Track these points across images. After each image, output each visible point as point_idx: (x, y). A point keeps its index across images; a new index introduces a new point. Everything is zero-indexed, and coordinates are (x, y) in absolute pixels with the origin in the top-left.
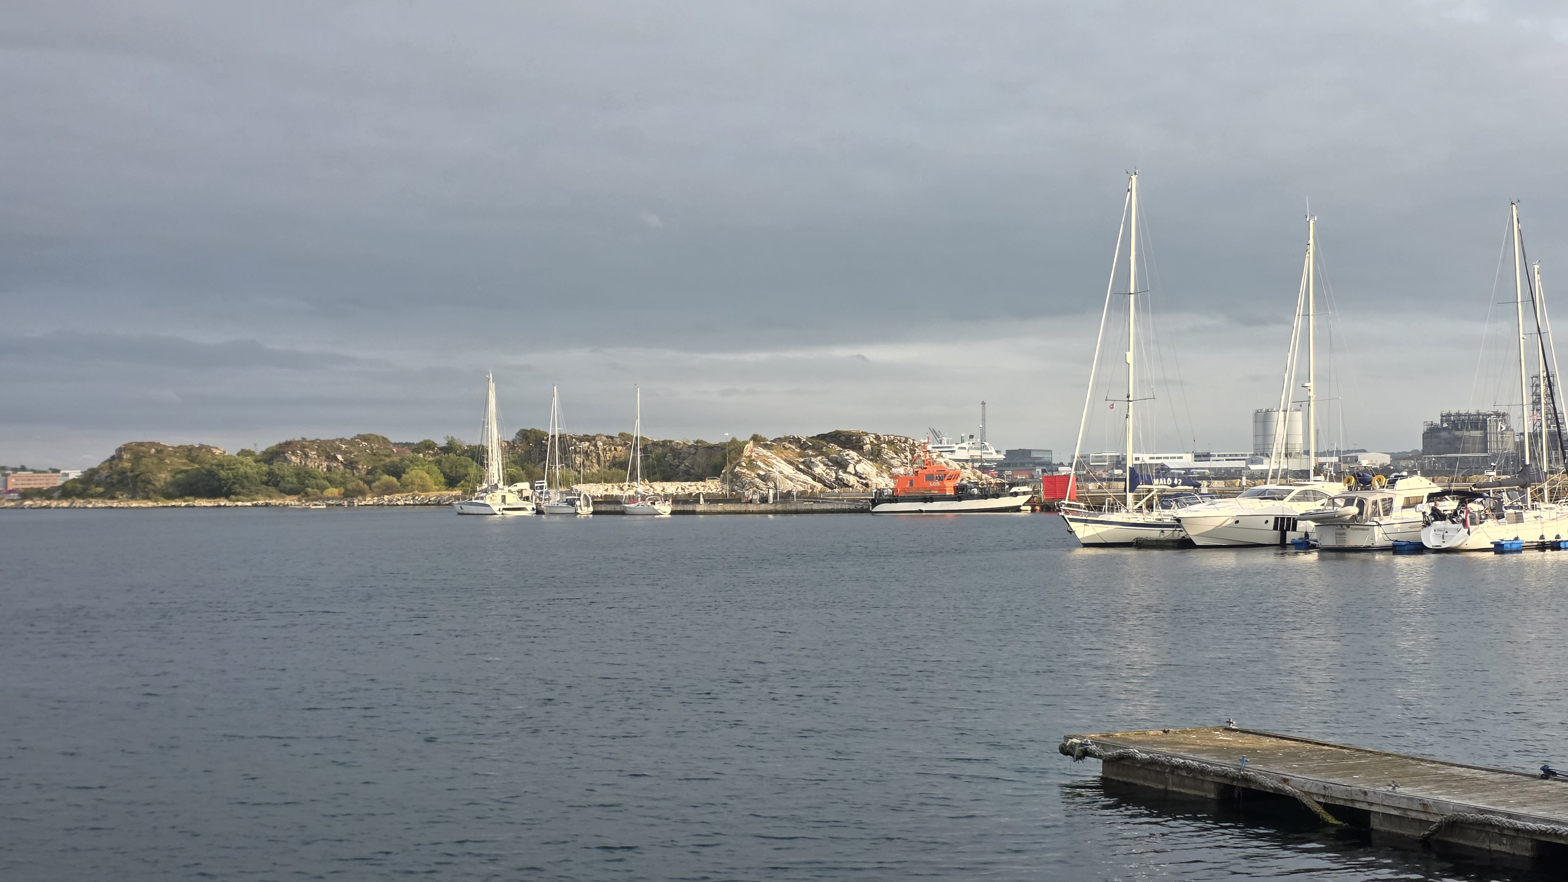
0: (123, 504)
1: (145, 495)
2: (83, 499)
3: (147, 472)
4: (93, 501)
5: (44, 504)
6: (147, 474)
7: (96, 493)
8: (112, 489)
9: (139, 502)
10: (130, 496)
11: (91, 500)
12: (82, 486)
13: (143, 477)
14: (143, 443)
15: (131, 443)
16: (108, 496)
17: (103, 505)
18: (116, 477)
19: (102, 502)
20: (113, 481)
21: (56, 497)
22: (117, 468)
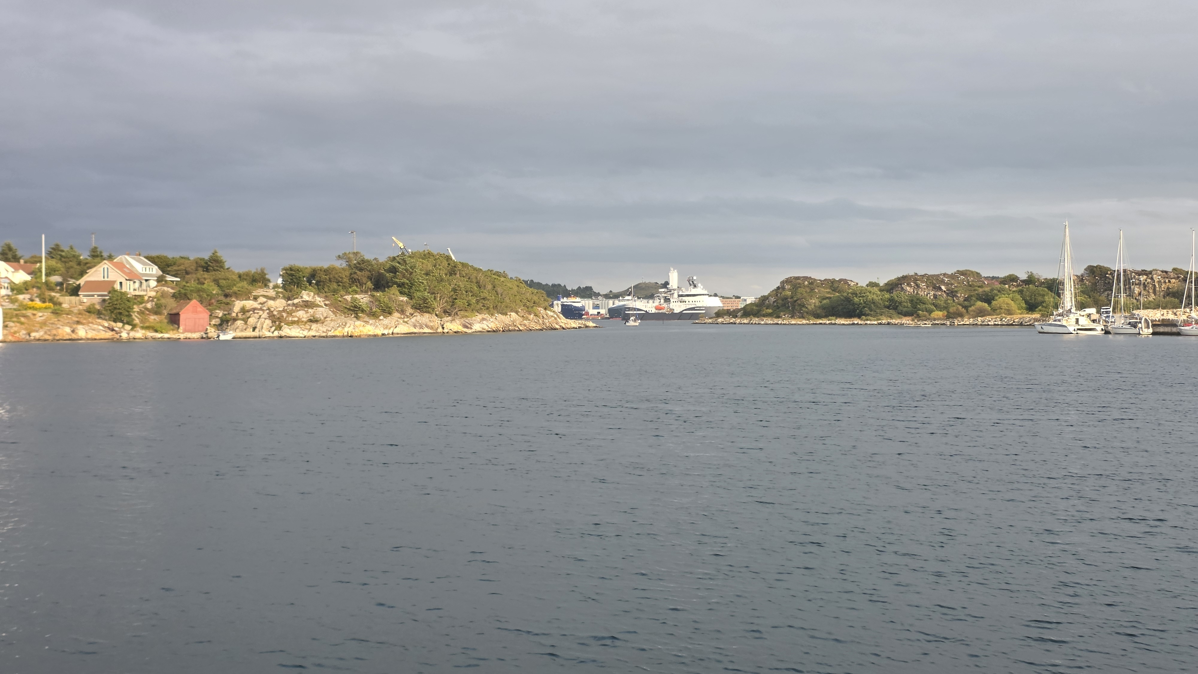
0: (785, 322)
1: (801, 315)
2: (758, 317)
3: (802, 299)
4: (765, 319)
5: (732, 321)
6: (802, 300)
7: (767, 313)
8: (778, 310)
9: (796, 320)
10: (790, 316)
11: (763, 318)
12: (757, 308)
13: (799, 302)
14: (799, 277)
15: (791, 277)
16: (775, 316)
17: (772, 322)
18: (780, 301)
19: (771, 320)
20: (779, 305)
21: (739, 316)
22: (781, 295)
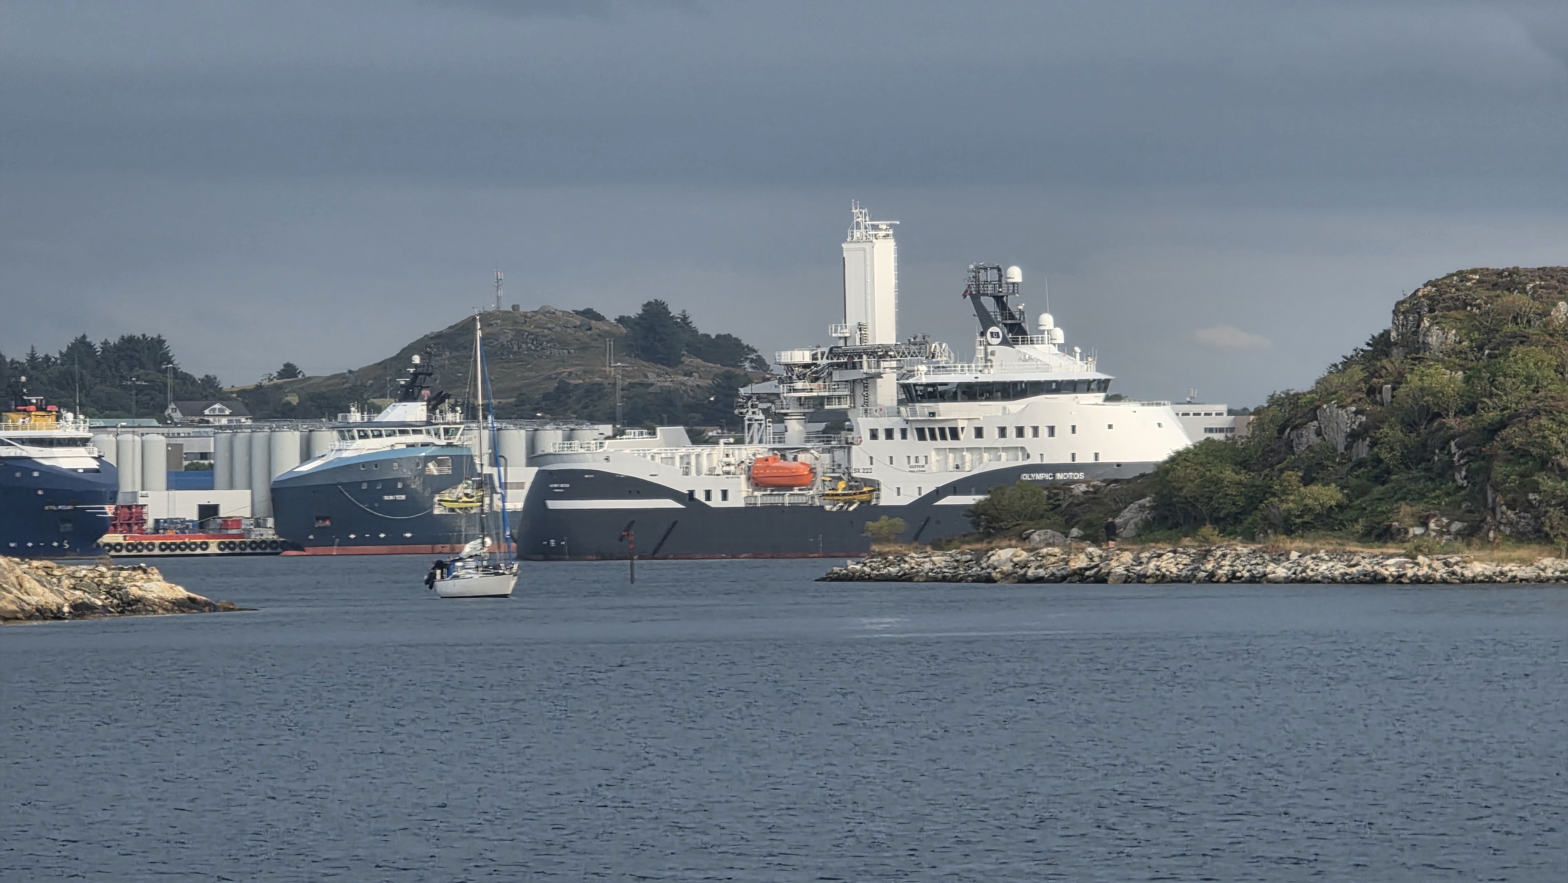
0: (1424, 565)
1: (1525, 521)
2: (1250, 537)
3: (1537, 413)
4: (1294, 548)
5: (1079, 562)
6: (1533, 424)
7: (1308, 509)
8: (1378, 490)
9: (1498, 554)
10: (1456, 526)
11: (1285, 542)
12: (1243, 477)
13: (1514, 435)
14: (1515, 271)
15: (1462, 275)
16: (1359, 527)
17: (1339, 568)
18: (1393, 433)
19: (1333, 555)
20: (1384, 455)
21: (1129, 532)
22: (1403, 389)
